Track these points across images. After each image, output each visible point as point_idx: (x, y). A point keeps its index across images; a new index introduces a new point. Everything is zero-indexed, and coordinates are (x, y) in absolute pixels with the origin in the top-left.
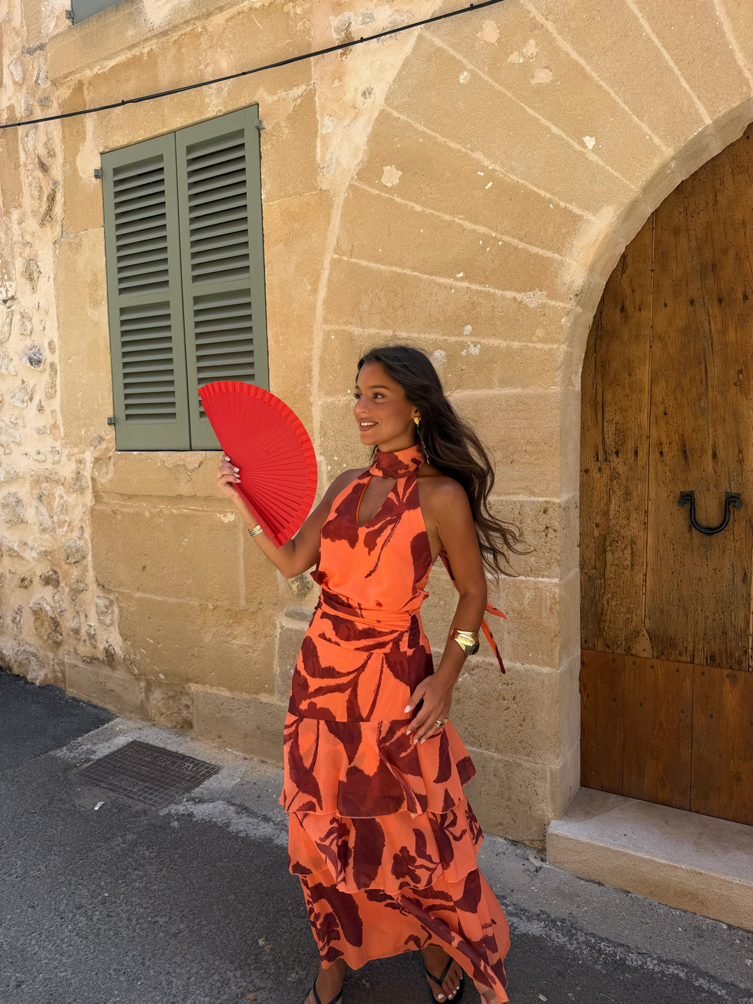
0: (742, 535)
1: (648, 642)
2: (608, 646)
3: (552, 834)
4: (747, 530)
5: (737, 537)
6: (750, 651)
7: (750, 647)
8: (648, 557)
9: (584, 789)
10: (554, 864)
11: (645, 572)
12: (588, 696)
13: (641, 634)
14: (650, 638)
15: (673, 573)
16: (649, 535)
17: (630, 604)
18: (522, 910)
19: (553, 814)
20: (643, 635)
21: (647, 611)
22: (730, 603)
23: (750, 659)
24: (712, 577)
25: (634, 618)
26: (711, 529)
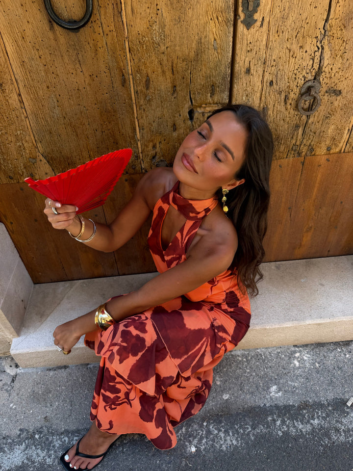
0: (112, 28)
1: (47, 165)
2: (11, 178)
3: (15, 355)
4: (116, 17)
5: (106, 29)
6: (141, 155)
7: (140, 151)
8: (15, 70)
9: (37, 286)
10: (26, 367)
11: (18, 92)
12: (11, 223)
13: (38, 160)
14: (48, 162)
15: (48, 87)
16: (5, 40)
17: (16, 130)
18: (4, 438)
19: (12, 335)
20: (41, 160)
21: (36, 136)
22: (115, 111)
23: (142, 162)
24: (90, 85)
25: (25, 145)
26: (75, 22)
